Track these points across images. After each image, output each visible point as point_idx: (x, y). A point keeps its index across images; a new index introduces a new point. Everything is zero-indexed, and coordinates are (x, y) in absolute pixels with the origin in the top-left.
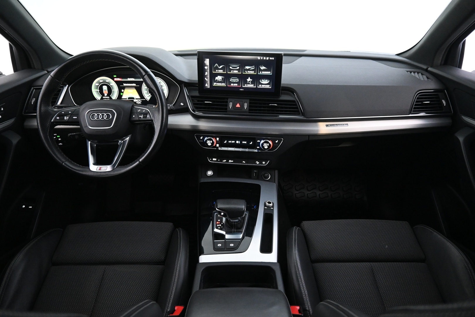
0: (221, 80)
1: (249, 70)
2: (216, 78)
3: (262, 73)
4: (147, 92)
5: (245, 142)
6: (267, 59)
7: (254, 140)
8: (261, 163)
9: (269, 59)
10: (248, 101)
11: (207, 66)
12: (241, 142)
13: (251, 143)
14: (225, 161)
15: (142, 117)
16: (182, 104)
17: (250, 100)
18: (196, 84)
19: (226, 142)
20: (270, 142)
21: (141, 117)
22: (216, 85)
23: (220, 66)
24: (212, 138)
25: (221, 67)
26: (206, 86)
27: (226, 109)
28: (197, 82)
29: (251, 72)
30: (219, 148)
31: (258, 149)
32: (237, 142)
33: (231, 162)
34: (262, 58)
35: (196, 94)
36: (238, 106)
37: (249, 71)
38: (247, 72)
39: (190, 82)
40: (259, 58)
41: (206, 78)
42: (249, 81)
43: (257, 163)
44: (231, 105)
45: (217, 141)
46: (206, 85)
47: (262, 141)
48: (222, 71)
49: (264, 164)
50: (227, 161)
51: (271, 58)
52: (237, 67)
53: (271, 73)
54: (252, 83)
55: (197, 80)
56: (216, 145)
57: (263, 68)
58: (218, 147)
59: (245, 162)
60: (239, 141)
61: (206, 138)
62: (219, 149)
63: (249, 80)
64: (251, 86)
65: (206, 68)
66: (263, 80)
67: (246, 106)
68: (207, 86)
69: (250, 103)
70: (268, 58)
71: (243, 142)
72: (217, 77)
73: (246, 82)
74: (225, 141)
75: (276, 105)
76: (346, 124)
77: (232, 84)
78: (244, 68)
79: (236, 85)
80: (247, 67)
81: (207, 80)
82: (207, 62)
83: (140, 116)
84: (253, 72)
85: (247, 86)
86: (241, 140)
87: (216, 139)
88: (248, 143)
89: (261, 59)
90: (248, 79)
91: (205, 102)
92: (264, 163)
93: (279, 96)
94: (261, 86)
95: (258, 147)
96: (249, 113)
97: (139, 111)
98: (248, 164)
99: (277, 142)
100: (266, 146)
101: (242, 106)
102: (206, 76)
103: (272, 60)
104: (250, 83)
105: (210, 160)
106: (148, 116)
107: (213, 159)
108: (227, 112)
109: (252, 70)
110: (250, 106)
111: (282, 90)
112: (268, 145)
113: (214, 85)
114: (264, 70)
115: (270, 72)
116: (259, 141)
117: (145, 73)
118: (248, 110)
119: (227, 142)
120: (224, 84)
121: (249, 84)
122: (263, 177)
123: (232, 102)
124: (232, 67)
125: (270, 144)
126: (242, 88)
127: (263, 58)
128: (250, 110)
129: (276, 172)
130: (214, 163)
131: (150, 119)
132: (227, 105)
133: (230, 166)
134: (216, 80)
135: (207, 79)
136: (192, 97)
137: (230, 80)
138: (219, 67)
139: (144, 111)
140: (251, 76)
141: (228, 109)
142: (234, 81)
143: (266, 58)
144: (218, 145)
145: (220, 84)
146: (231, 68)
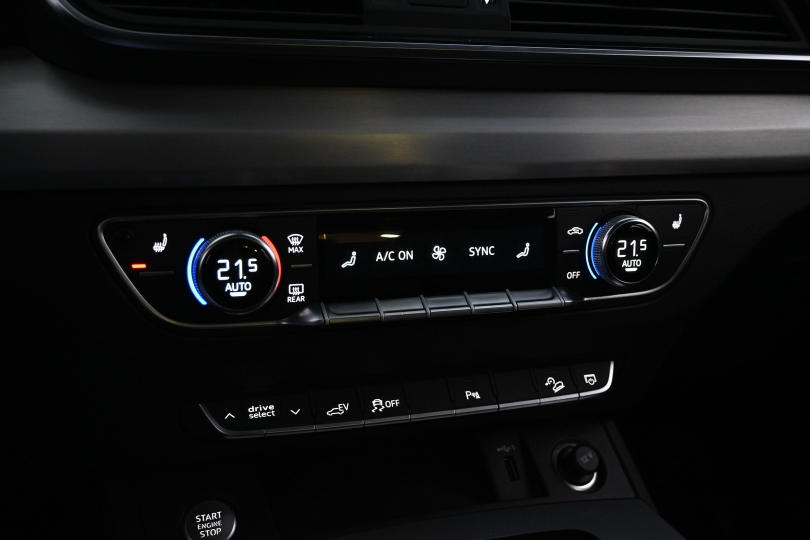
5: (487, 251)
30: (307, 312)
33: (388, 412)
58: (299, 306)
59: (476, 395)
71: (473, 251)
88: (506, 250)
92: (590, 378)
95: (572, 275)
99: (676, 225)
107: (252, 409)
116: (576, 230)
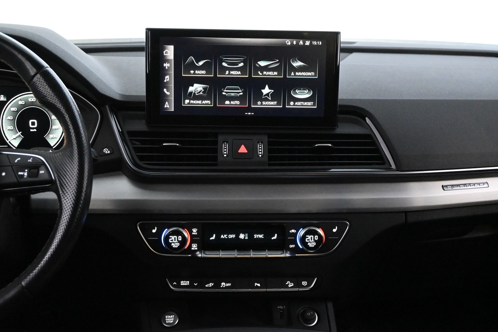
0: (201, 93)
1: (266, 68)
2: (191, 89)
3: (295, 75)
4: (11, 127)
6: (306, 44)
7: (283, 231)
8: (298, 284)
9: (311, 43)
10: (265, 139)
11: (168, 61)
12: (251, 236)
13: (275, 237)
14: (211, 285)
15: (26, 174)
16: (106, 151)
17: (270, 136)
18: (142, 103)
19: (213, 238)
20: (320, 231)
21: (23, 175)
22: (189, 103)
23: (200, 61)
24: (181, 230)
25: (201, 63)
26: (165, 106)
27: (215, 158)
28: (145, 100)
29: (271, 73)
31: (293, 251)
32: (242, 236)
34: (295, 43)
35: (140, 126)
36: (243, 150)
37: (267, 71)
38: (261, 74)
39: (128, 100)
40: (288, 42)
41: (165, 90)
42: (267, 94)
43: (290, 286)
44: (225, 150)
45: (192, 236)
46: (167, 105)
47: (302, 232)
48: (204, 72)
49: (307, 286)
50: (217, 285)
51: (315, 43)
52: (240, 63)
53: (315, 76)
54: (274, 96)
55: (145, 94)
56: (190, 246)
57: (297, 64)
60: (247, 235)
61: (165, 232)
62: (200, 255)
63: (266, 90)
64: (272, 104)
65: (166, 65)
66: (297, 91)
67: (261, 150)
68: (168, 107)
69: (270, 143)
70: (308, 43)
72: (193, 86)
73: (260, 97)
74: (212, 236)
75: (330, 145)
76: (484, 184)
77: (227, 102)
78: (255, 65)
79: (238, 102)
80: (263, 63)
81: (168, 93)
82: (170, 52)
83: (20, 173)
84: (276, 73)
85: (262, 104)
86: (251, 230)
87: (191, 232)
89: (292, 43)
90: (264, 88)
91: (164, 144)
93: (334, 125)
94: (294, 105)
96: (270, 165)
97: (16, 161)
98: (268, 290)
100: (311, 241)
101: (252, 150)
102: (165, 85)
103: (317, 45)
104: (270, 99)
105: (174, 286)
106: (42, 172)
108: (216, 165)
109: (273, 70)
110: (270, 150)
111: (342, 113)
112: (316, 238)
113: (184, 103)
114: (300, 69)
115: (313, 73)
117: (35, 70)
118: (266, 159)
119: (218, 237)
120: (209, 102)
121: (267, 100)
122: (301, 320)
123: (227, 142)
124: (226, 63)
125: (320, 236)
126: (249, 109)
127: (297, 43)
128: (270, 158)
129: (330, 305)
130: (185, 292)
131: (46, 177)
132: (216, 150)
133: (226, 296)
134: (191, 93)
135: (167, 91)
136: (132, 134)
137: (224, 93)
138: (197, 63)
139: (30, 160)
140: (271, 82)
141: (220, 159)
142: (233, 94)
143: (304, 43)
144: (194, 247)
145: (200, 102)
146: (224, 64)
